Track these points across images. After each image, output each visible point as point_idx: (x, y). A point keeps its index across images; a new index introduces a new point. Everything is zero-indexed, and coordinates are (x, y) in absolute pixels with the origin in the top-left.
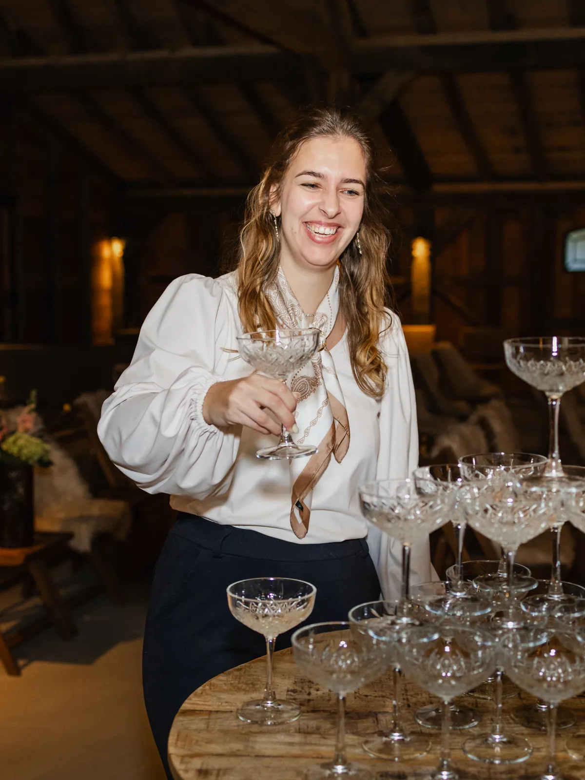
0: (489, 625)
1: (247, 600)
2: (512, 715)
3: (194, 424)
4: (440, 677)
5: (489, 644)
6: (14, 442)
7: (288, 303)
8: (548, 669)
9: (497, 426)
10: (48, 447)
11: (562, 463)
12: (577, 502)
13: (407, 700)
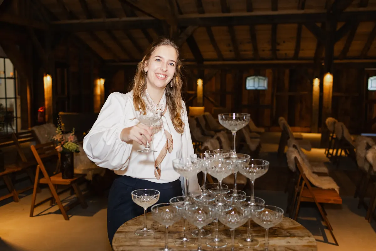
0: (214, 204)
1: (138, 196)
2: (222, 232)
3: (117, 141)
4: (198, 220)
5: (213, 210)
6: (67, 145)
7: (150, 101)
8: (232, 218)
9: (223, 140)
10: (78, 146)
11: (237, 153)
12: (241, 165)
13: (189, 228)
